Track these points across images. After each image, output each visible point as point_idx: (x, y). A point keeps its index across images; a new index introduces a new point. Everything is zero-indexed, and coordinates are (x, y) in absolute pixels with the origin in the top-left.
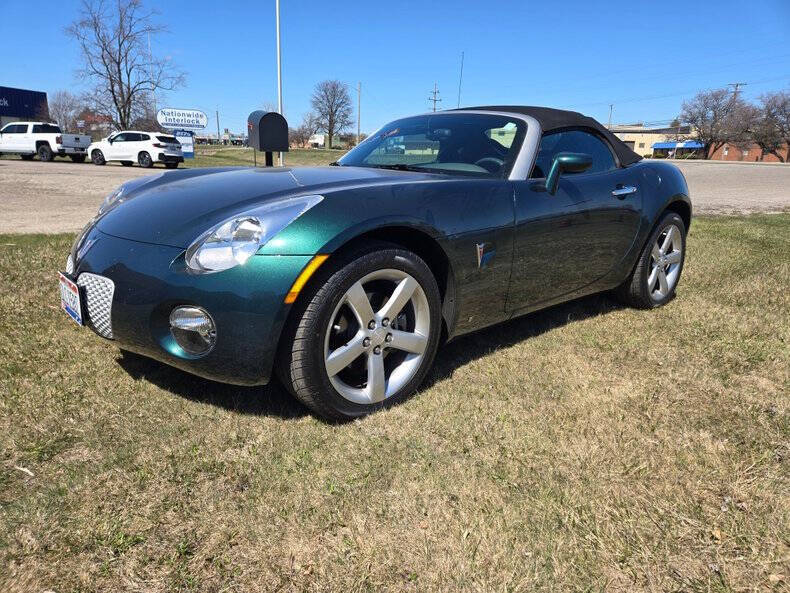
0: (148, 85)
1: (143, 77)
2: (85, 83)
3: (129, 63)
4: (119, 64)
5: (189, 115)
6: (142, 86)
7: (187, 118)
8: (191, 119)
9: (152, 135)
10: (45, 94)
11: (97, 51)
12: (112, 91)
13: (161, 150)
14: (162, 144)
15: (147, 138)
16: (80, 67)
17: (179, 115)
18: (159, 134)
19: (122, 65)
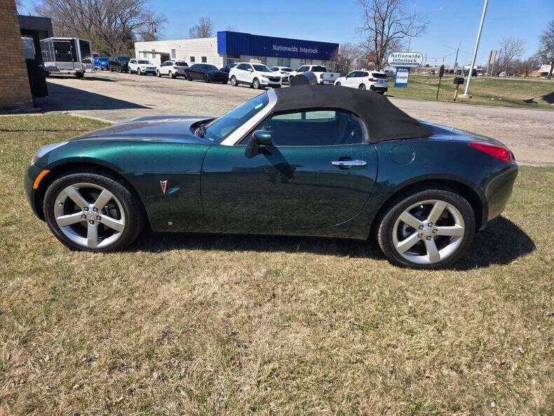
0: (399, 35)
1: (399, 29)
2: (362, 36)
3: (392, 20)
4: (384, 21)
5: (410, 56)
6: (396, 35)
7: (408, 58)
8: (410, 59)
9: (370, 73)
10: (338, 45)
11: (372, 14)
12: (376, 41)
13: (372, 83)
14: (375, 79)
15: (366, 75)
16: (360, 26)
17: (403, 56)
18: (375, 72)
19: (386, 22)
